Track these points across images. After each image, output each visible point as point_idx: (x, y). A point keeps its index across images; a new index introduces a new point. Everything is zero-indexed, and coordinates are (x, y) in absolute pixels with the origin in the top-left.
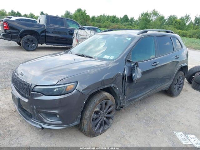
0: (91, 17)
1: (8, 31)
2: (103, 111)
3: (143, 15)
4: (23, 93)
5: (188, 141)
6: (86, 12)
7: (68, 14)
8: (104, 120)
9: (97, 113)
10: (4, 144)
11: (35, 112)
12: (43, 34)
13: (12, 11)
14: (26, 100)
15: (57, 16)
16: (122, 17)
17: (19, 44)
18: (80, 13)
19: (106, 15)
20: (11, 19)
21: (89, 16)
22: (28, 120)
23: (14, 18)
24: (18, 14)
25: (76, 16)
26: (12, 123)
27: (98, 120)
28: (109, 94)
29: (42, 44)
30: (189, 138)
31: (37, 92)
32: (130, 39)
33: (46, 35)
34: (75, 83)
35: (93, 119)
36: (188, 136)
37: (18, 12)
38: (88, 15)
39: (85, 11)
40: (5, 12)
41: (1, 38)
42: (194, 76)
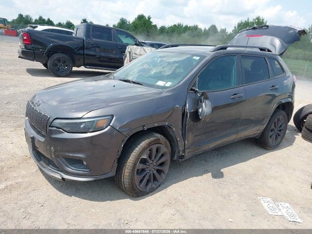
0: (159, 28)
1: (29, 47)
2: (153, 161)
3: (240, 26)
4: (39, 130)
5: (278, 211)
6: (151, 20)
7: (123, 22)
8: (153, 174)
9: (144, 161)
10: (11, 198)
11: (53, 156)
12: (81, 52)
13: (41, 18)
14: (42, 139)
15: (107, 25)
16: (207, 29)
17: (45, 65)
18: (142, 22)
19: (182, 26)
20: (36, 29)
21: (155, 26)
22: (45, 168)
23: (40, 28)
24: (50, 23)
25: (135, 26)
26: (23, 172)
27: (146, 173)
28: (162, 136)
29: (78, 66)
30: (280, 207)
31: (57, 128)
32: (198, 58)
33: (85, 53)
34: (110, 117)
35: (138, 170)
36: (279, 205)
37: (49, 19)
38: (153, 25)
39: (149, 18)
40: (31, 19)
41: (19, 57)
42: (306, 119)
